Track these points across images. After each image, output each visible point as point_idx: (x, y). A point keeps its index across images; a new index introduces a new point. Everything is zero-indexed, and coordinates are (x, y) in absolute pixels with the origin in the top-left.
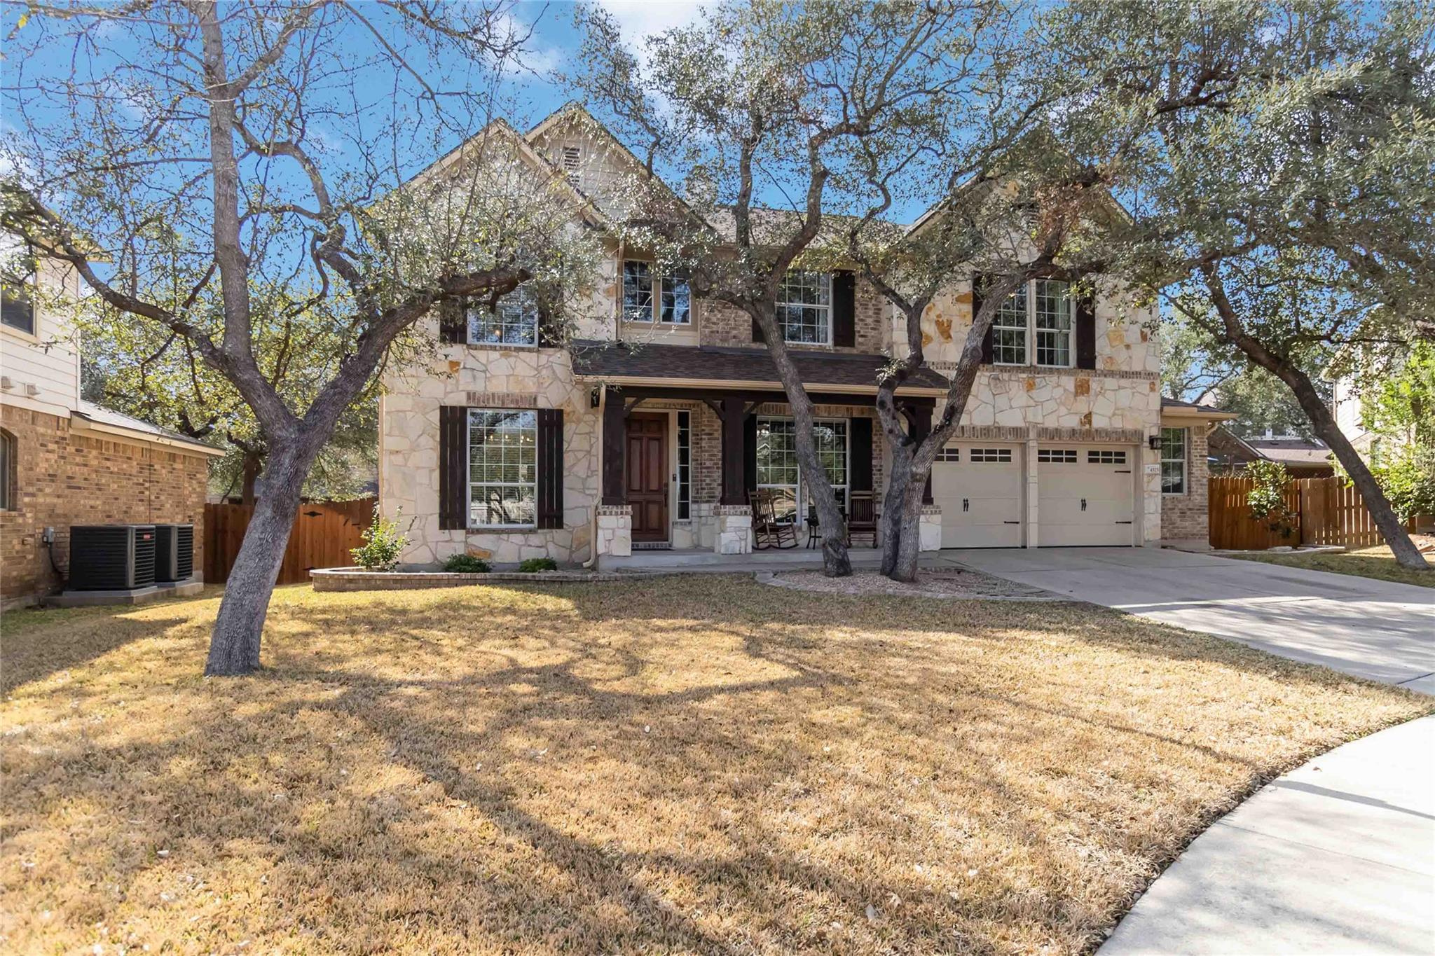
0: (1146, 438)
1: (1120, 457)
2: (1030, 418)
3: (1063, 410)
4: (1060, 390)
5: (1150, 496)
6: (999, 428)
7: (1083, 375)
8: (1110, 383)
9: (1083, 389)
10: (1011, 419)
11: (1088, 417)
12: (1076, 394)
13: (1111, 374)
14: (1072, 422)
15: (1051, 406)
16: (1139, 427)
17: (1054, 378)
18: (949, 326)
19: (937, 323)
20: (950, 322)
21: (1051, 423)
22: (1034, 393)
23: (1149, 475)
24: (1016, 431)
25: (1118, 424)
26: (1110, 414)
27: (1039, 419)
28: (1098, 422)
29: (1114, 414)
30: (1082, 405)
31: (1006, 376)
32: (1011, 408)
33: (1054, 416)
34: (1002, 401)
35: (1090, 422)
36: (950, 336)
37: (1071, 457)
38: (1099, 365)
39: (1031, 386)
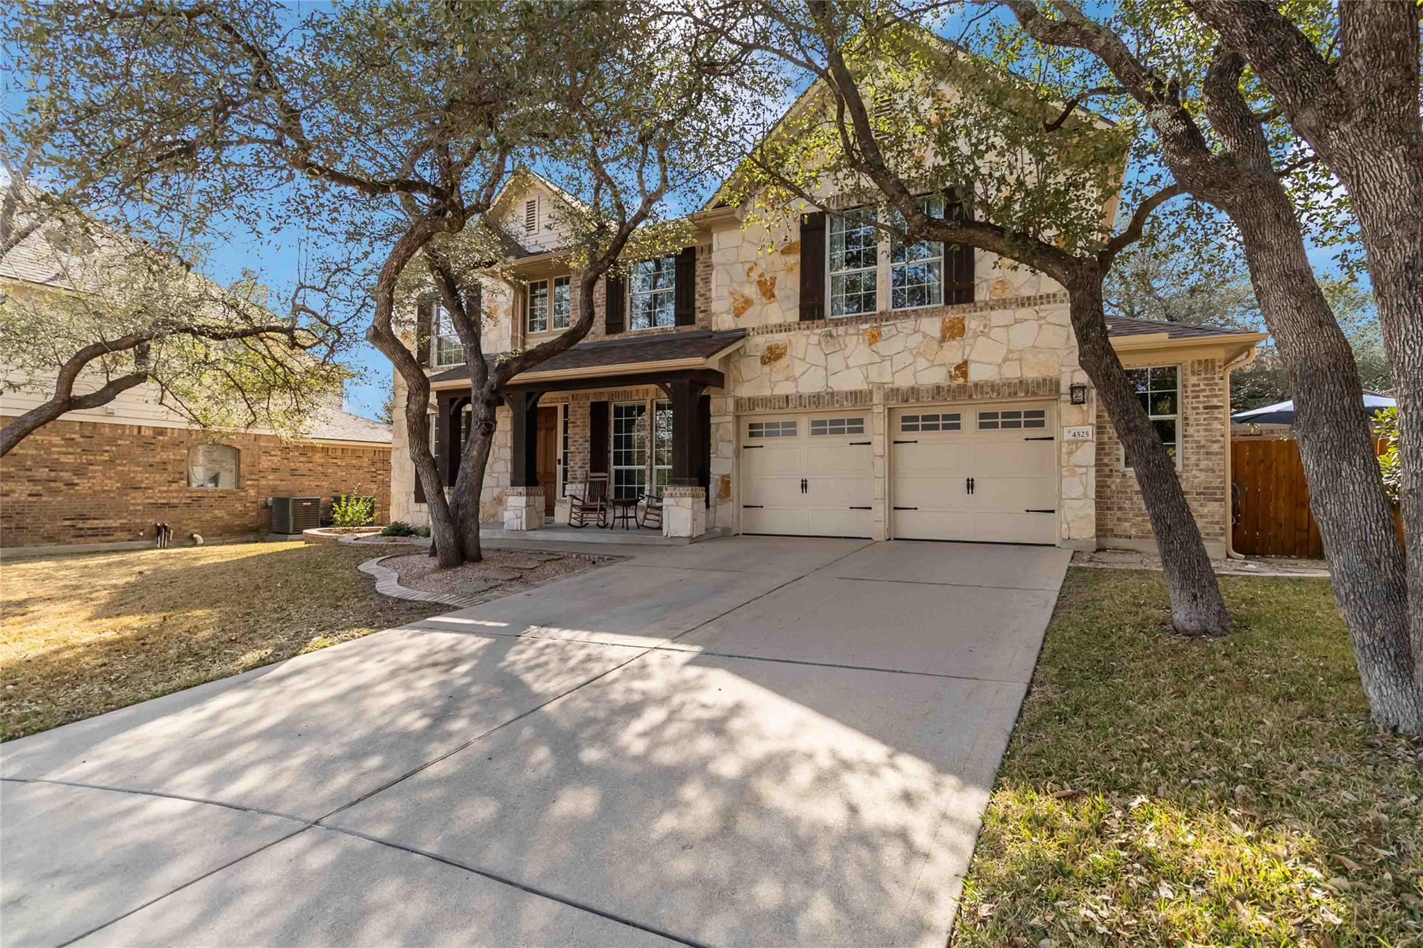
0: (1064, 388)
1: (1036, 419)
2: (874, 378)
3: (922, 363)
4: (918, 337)
5: (1073, 473)
6: (832, 394)
7: (954, 313)
8: (999, 317)
9: (954, 331)
10: (849, 381)
11: (962, 368)
12: (943, 339)
13: (1003, 304)
14: (934, 376)
15: (906, 358)
16: (1053, 374)
17: (909, 324)
18: (773, 284)
19: (759, 282)
20: (773, 279)
21: (904, 381)
22: (880, 346)
23: (1070, 443)
24: (856, 397)
25: (1012, 372)
26: (1000, 360)
27: (887, 378)
28: (977, 374)
29: (1006, 360)
30: (953, 353)
31: (841, 330)
32: (847, 367)
33: (909, 371)
34: (835, 362)
35: (965, 375)
36: (773, 296)
37: (953, 422)
38: (981, 295)
39: (874, 338)
